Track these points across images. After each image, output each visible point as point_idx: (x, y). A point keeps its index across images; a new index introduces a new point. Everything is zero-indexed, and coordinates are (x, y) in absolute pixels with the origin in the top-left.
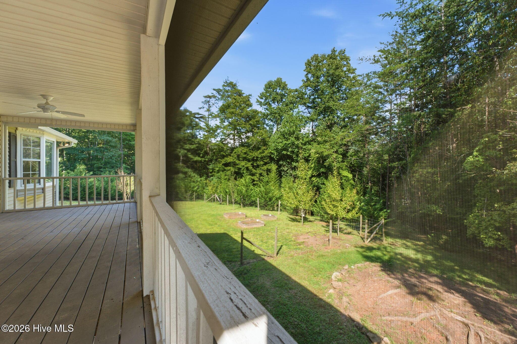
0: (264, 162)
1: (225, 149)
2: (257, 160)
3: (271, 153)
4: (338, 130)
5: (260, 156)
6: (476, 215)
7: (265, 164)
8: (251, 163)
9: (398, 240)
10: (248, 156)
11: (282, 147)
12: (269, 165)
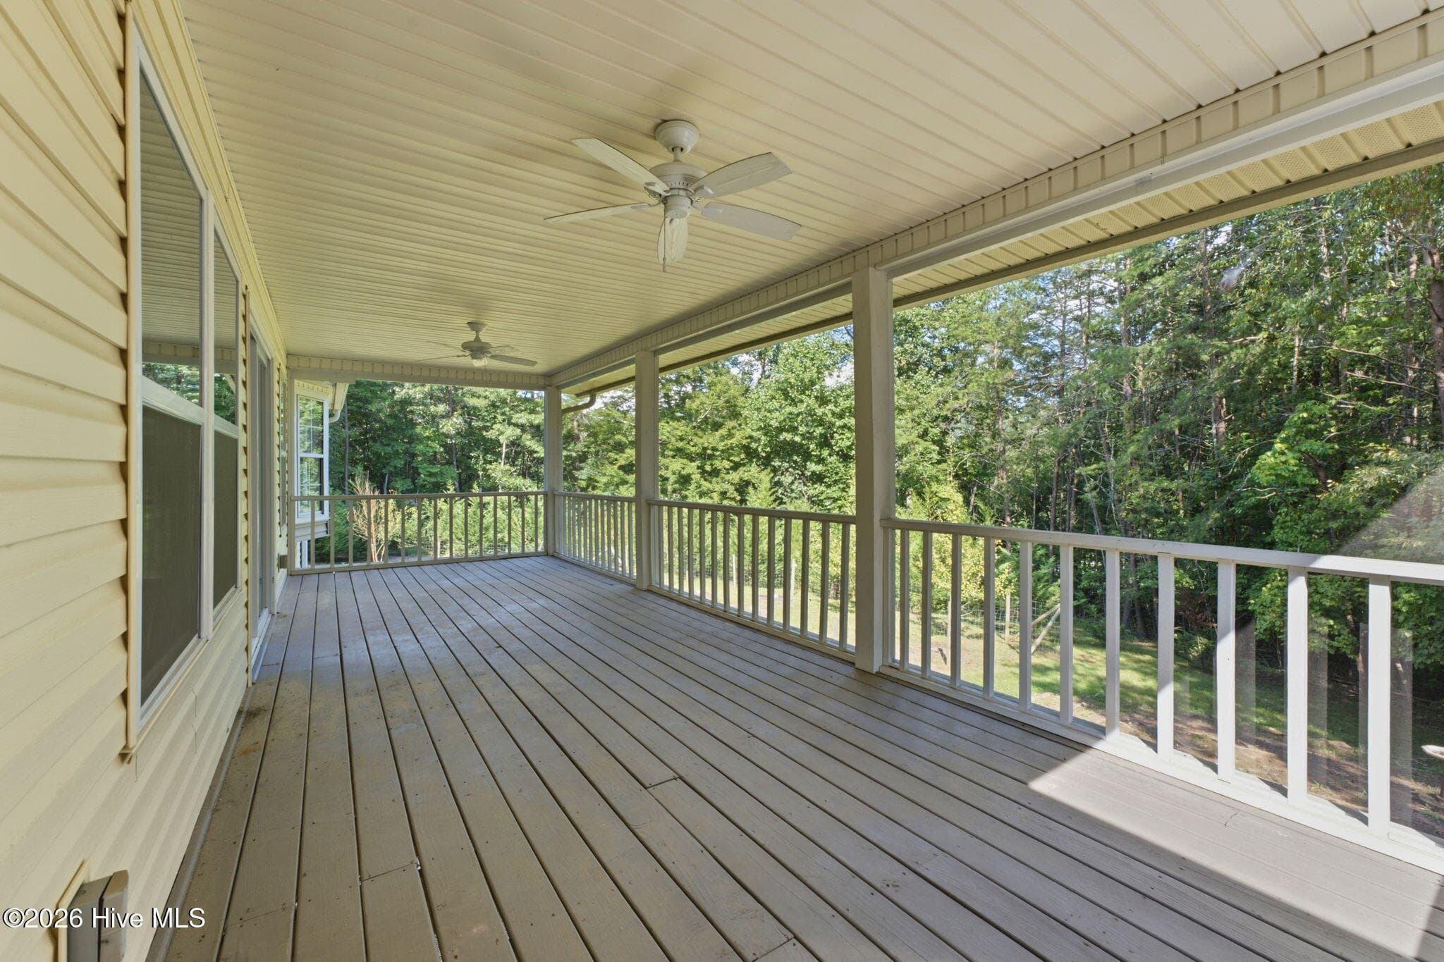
0: (731, 461)
1: (625, 427)
2: (711, 457)
3: (751, 437)
4: (927, 380)
5: (721, 446)
6: (1278, 587)
7: (736, 467)
8: (698, 463)
9: (1093, 651)
10: (688, 446)
11: (780, 423)
12: (745, 468)
